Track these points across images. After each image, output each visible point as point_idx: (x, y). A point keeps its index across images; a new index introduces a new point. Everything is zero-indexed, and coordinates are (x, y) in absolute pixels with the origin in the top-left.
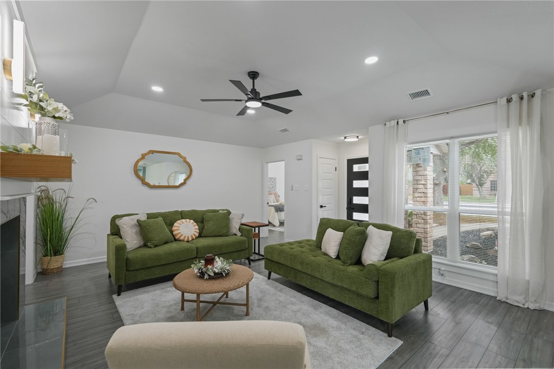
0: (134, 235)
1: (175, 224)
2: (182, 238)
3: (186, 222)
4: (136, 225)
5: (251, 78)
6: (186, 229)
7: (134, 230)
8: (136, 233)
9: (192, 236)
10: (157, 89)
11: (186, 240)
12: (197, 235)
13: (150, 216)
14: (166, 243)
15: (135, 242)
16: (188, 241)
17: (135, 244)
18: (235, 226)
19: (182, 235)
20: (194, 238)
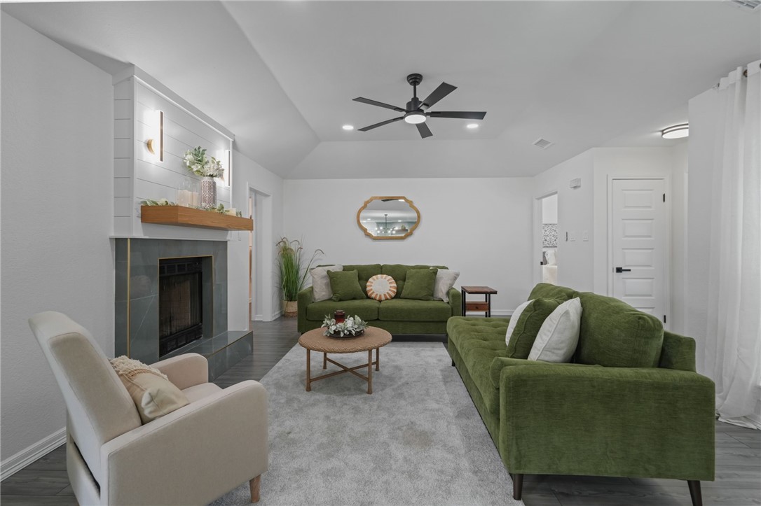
0: (324, 287)
1: (370, 280)
2: (373, 296)
3: (382, 278)
4: (325, 276)
5: (411, 84)
6: (381, 286)
7: (325, 281)
8: (326, 285)
9: (385, 295)
10: (348, 128)
11: (378, 298)
12: (393, 295)
13: (346, 268)
14: (354, 299)
15: (324, 293)
16: (380, 301)
17: (324, 295)
18: (442, 289)
19: (374, 292)
20: (388, 297)
